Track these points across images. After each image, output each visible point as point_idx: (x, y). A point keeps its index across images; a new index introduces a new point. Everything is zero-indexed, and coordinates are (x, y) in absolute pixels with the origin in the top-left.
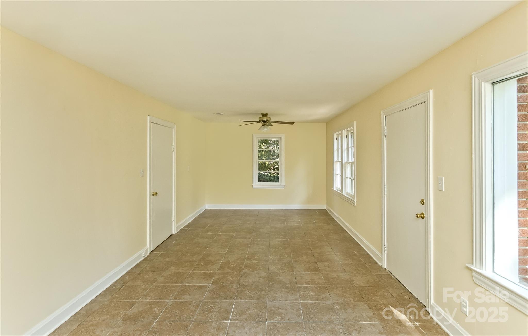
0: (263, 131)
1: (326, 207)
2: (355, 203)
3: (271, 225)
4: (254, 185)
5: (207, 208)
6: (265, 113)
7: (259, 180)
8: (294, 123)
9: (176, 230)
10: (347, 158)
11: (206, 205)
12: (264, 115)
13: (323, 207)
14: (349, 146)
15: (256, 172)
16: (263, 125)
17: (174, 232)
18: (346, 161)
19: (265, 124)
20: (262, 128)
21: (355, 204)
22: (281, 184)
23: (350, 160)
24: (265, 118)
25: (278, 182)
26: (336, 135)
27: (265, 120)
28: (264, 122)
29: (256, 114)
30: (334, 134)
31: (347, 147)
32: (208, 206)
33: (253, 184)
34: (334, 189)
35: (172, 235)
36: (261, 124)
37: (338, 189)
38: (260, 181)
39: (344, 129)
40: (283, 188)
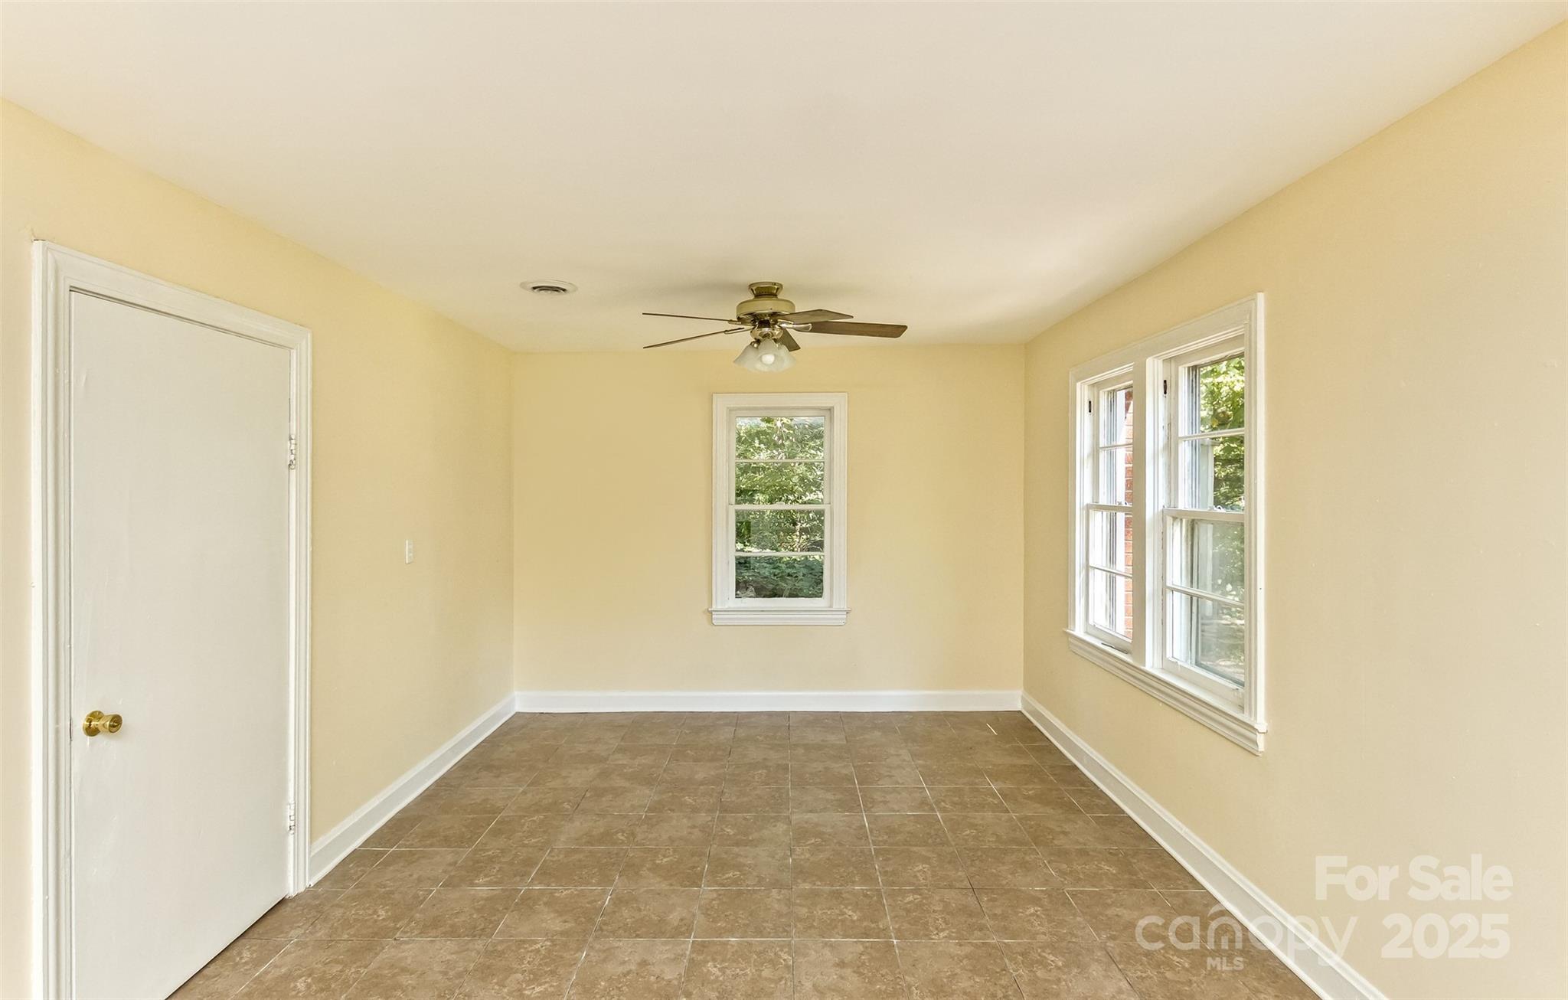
0: (759, 366)
1: (1023, 700)
2: (1261, 740)
3: (794, 817)
4: (719, 607)
5: (519, 708)
6: (765, 277)
7: (738, 583)
8: (905, 327)
9: (311, 875)
10: (1170, 494)
11: (516, 693)
12: (764, 292)
13: (1012, 699)
14: (1180, 436)
15: (727, 550)
16: (758, 341)
17: (296, 884)
18: (1161, 508)
19: (766, 336)
20: (752, 354)
21: (1256, 743)
22: (831, 606)
23: (1184, 503)
24: (765, 307)
25: (819, 594)
26: (1086, 386)
27: (765, 315)
28: (764, 323)
29: (716, 288)
30: (1078, 384)
31: (1169, 438)
32: (523, 701)
33: (714, 608)
34: (1079, 631)
35: (282, 902)
36: (746, 337)
37: (1104, 637)
38: (741, 586)
39: (1152, 351)
40: (841, 622)
